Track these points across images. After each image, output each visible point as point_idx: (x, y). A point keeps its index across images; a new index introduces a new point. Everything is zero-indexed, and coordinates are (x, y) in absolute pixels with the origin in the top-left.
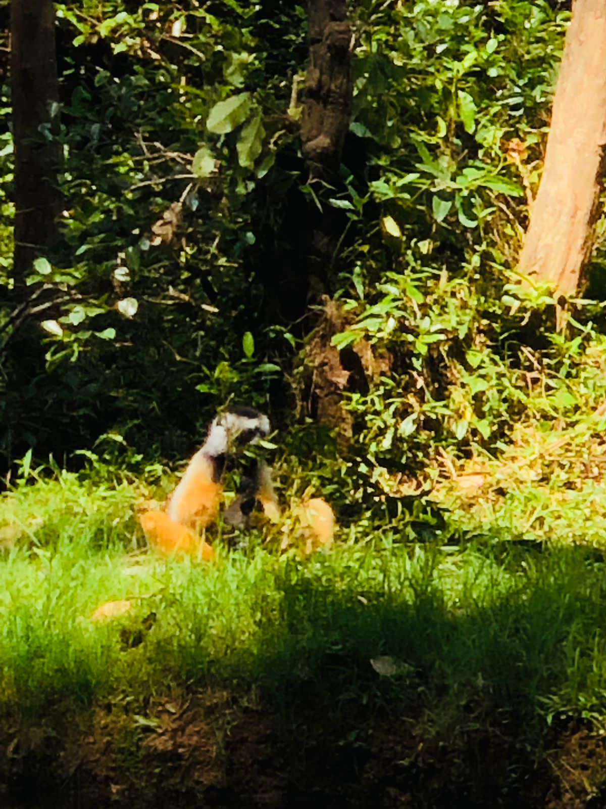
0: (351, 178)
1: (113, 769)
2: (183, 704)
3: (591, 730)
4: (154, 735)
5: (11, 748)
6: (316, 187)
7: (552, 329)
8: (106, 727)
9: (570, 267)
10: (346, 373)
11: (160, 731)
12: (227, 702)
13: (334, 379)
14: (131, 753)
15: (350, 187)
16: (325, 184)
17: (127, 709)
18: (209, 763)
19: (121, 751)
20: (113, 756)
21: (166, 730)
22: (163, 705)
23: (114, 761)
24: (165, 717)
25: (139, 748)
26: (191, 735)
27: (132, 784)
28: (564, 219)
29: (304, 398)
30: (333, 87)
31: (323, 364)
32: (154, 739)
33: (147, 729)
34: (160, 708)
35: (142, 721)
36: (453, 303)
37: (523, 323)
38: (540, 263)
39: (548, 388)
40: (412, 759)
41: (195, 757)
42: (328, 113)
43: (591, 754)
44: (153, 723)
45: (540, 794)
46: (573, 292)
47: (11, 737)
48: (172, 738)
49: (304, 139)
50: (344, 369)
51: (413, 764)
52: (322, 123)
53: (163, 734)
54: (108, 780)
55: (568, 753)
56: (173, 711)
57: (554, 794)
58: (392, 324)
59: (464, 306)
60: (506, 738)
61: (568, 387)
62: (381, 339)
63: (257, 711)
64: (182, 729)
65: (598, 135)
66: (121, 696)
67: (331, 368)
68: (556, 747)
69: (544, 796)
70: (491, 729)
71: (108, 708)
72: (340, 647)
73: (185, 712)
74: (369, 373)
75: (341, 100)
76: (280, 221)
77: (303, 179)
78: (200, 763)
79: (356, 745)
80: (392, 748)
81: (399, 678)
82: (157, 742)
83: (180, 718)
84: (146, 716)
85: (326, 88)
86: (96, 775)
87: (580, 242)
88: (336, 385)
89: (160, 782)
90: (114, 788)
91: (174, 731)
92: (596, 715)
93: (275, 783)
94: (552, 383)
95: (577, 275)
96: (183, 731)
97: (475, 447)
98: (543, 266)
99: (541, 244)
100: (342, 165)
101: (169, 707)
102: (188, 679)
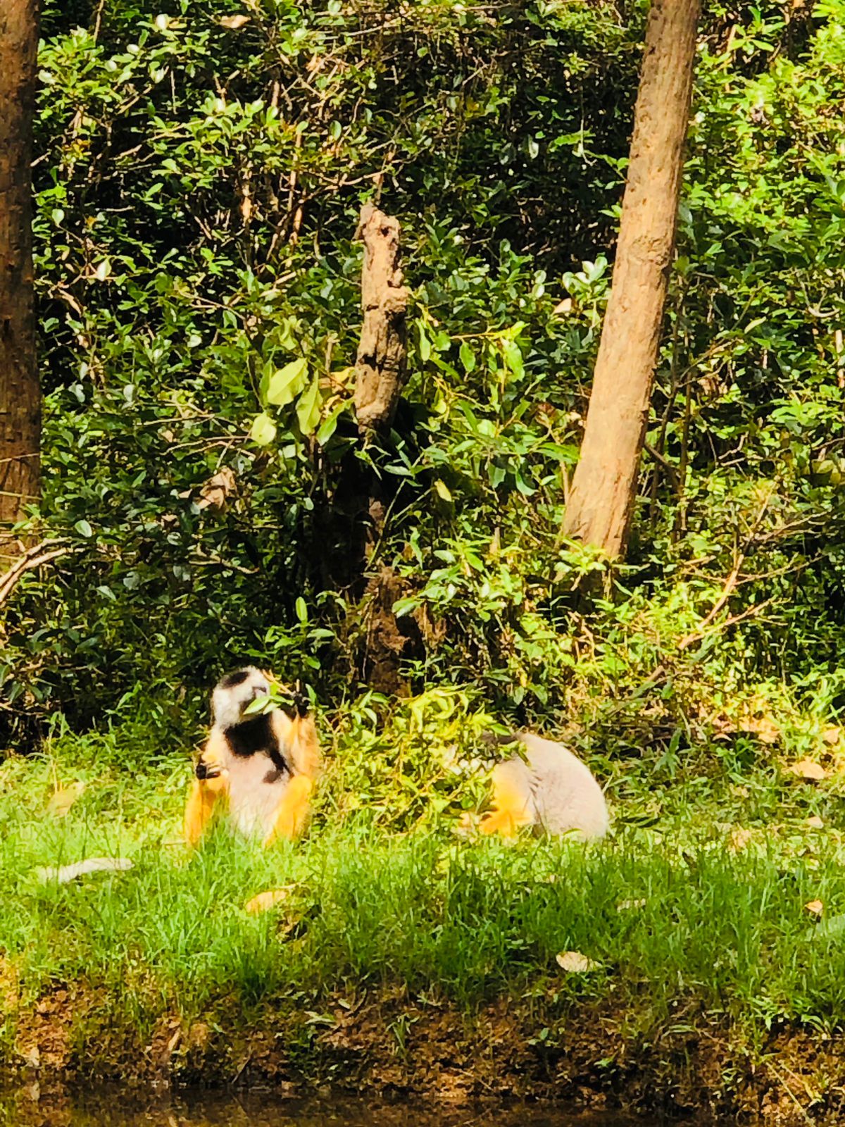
0: (403, 443)
1: (284, 1066)
2: (357, 1000)
3: (810, 1033)
4: (327, 1033)
5: (172, 1042)
6: (373, 453)
7: (600, 595)
8: (276, 1023)
9: (613, 532)
10: (403, 639)
11: (335, 1028)
12: (405, 998)
13: (392, 645)
14: (305, 1050)
15: (401, 453)
16: (381, 450)
17: (299, 1004)
18: (386, 1061)
19: (293, 1047)
20: (285, 1053)
21: (341, 1027)
22: (336, 1000)
23: (287, 1057)
24: (339, 1013)
25: (312, 1044)
26: (368, 1032)
27: (305, 1082)
28: (609, 484)
29: (358, 663)
30: (389, 354)
31: (378, 630)
32: (328, 1036)
33: (321, 1026)
34: (333, 1004)
35: (315, 1017)
36: (504, 568)
37: (573, 589)
38: (585, 528)
39: (597, 653)
40: (611, 1059)
41: (372, 1055)
42: (383, 379)
43: (811, 1058)
44: (327, 1019)
45: (756, 1097)
46: (615, 557)
47: (171, 1032)
48: (349, 1034)
49: (357, 405)
50: (401, 634)
51: (613, 1065)
52: (376, 389)
53: (338, 1030)
54: (279, 1078)
55: (785, 1056)
56: (347, 1006)
57: (770, 1098)
58: (452, 591)
59: (514, 571)
60: (716, 1040)
61: (615, 651)
62: (442, 606)
63: (437, 1007)
64: (357, 1026)
65: (641, 401)
66: (290, 991)
67: (388, 634)
68: (773, 1051)
69: (760, 1100)
70: (699, 1031)
71: (277, 1003)
72: (520, 941)
73: (360, 1008)
74: (425, 638)
75: (397, 367)
76: (335, 486)
77: (359, 445)
78: (377, 1060)
79: (549, 1043)
80: (586, 1047)
81: (590, 975)
82: (332, 1039)
83: (355, 1014)
84: (319, 1012)
85: (382, 355)
86: (266, 1072)
87: (623, 507)
88: (393, 651)
89: (335, 1079)
90: (286, 1085)
91: (349, 1028)
92: (816, 1018)
93: (459, 1082)
94: (600, 648)
95: (619, 540)
96: (359, 1029)
97: (531, 713)
98: (587, 531)
99: (585, 509)
100: (392, 430)
101: (343, 1003)
102: (363, 973)
